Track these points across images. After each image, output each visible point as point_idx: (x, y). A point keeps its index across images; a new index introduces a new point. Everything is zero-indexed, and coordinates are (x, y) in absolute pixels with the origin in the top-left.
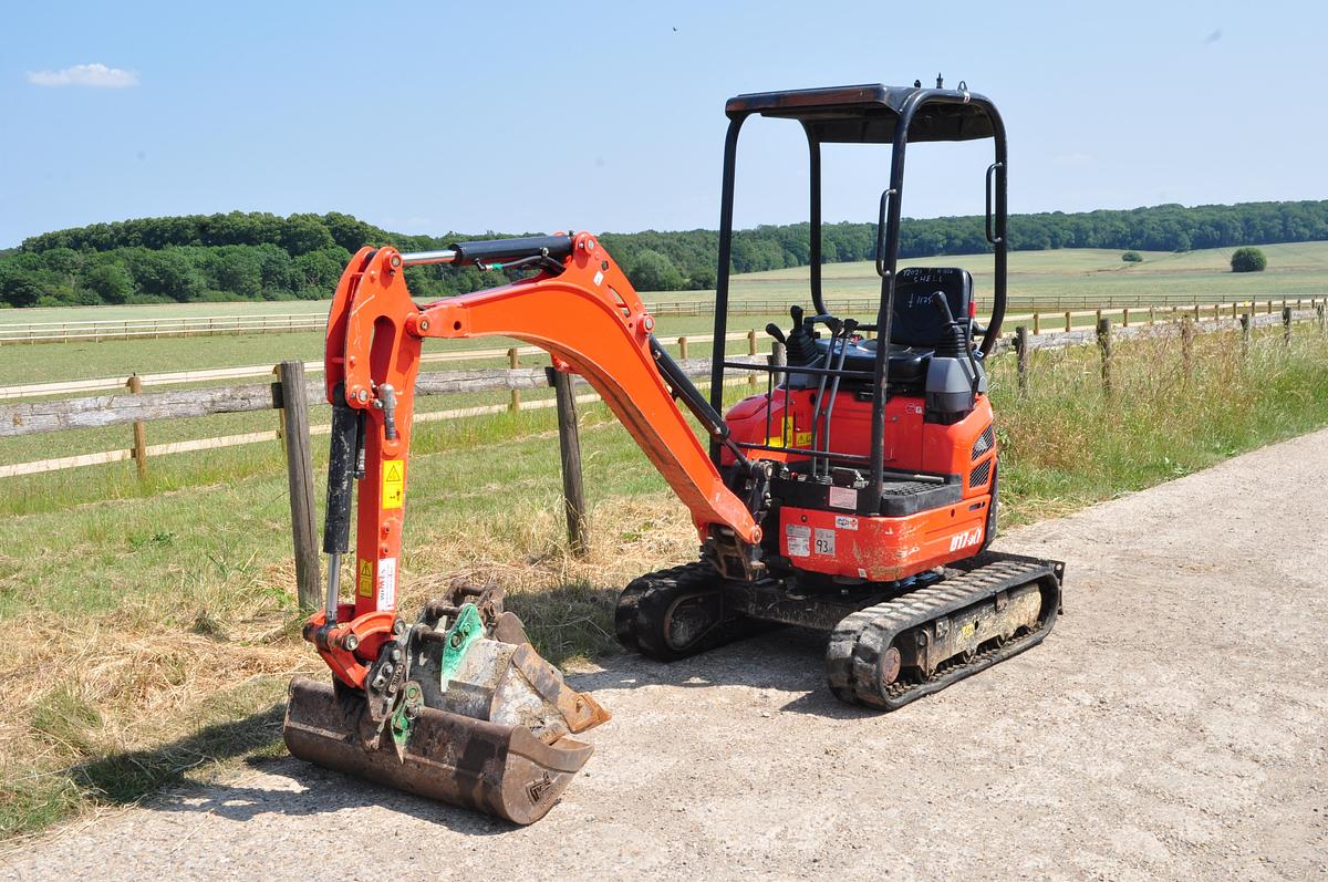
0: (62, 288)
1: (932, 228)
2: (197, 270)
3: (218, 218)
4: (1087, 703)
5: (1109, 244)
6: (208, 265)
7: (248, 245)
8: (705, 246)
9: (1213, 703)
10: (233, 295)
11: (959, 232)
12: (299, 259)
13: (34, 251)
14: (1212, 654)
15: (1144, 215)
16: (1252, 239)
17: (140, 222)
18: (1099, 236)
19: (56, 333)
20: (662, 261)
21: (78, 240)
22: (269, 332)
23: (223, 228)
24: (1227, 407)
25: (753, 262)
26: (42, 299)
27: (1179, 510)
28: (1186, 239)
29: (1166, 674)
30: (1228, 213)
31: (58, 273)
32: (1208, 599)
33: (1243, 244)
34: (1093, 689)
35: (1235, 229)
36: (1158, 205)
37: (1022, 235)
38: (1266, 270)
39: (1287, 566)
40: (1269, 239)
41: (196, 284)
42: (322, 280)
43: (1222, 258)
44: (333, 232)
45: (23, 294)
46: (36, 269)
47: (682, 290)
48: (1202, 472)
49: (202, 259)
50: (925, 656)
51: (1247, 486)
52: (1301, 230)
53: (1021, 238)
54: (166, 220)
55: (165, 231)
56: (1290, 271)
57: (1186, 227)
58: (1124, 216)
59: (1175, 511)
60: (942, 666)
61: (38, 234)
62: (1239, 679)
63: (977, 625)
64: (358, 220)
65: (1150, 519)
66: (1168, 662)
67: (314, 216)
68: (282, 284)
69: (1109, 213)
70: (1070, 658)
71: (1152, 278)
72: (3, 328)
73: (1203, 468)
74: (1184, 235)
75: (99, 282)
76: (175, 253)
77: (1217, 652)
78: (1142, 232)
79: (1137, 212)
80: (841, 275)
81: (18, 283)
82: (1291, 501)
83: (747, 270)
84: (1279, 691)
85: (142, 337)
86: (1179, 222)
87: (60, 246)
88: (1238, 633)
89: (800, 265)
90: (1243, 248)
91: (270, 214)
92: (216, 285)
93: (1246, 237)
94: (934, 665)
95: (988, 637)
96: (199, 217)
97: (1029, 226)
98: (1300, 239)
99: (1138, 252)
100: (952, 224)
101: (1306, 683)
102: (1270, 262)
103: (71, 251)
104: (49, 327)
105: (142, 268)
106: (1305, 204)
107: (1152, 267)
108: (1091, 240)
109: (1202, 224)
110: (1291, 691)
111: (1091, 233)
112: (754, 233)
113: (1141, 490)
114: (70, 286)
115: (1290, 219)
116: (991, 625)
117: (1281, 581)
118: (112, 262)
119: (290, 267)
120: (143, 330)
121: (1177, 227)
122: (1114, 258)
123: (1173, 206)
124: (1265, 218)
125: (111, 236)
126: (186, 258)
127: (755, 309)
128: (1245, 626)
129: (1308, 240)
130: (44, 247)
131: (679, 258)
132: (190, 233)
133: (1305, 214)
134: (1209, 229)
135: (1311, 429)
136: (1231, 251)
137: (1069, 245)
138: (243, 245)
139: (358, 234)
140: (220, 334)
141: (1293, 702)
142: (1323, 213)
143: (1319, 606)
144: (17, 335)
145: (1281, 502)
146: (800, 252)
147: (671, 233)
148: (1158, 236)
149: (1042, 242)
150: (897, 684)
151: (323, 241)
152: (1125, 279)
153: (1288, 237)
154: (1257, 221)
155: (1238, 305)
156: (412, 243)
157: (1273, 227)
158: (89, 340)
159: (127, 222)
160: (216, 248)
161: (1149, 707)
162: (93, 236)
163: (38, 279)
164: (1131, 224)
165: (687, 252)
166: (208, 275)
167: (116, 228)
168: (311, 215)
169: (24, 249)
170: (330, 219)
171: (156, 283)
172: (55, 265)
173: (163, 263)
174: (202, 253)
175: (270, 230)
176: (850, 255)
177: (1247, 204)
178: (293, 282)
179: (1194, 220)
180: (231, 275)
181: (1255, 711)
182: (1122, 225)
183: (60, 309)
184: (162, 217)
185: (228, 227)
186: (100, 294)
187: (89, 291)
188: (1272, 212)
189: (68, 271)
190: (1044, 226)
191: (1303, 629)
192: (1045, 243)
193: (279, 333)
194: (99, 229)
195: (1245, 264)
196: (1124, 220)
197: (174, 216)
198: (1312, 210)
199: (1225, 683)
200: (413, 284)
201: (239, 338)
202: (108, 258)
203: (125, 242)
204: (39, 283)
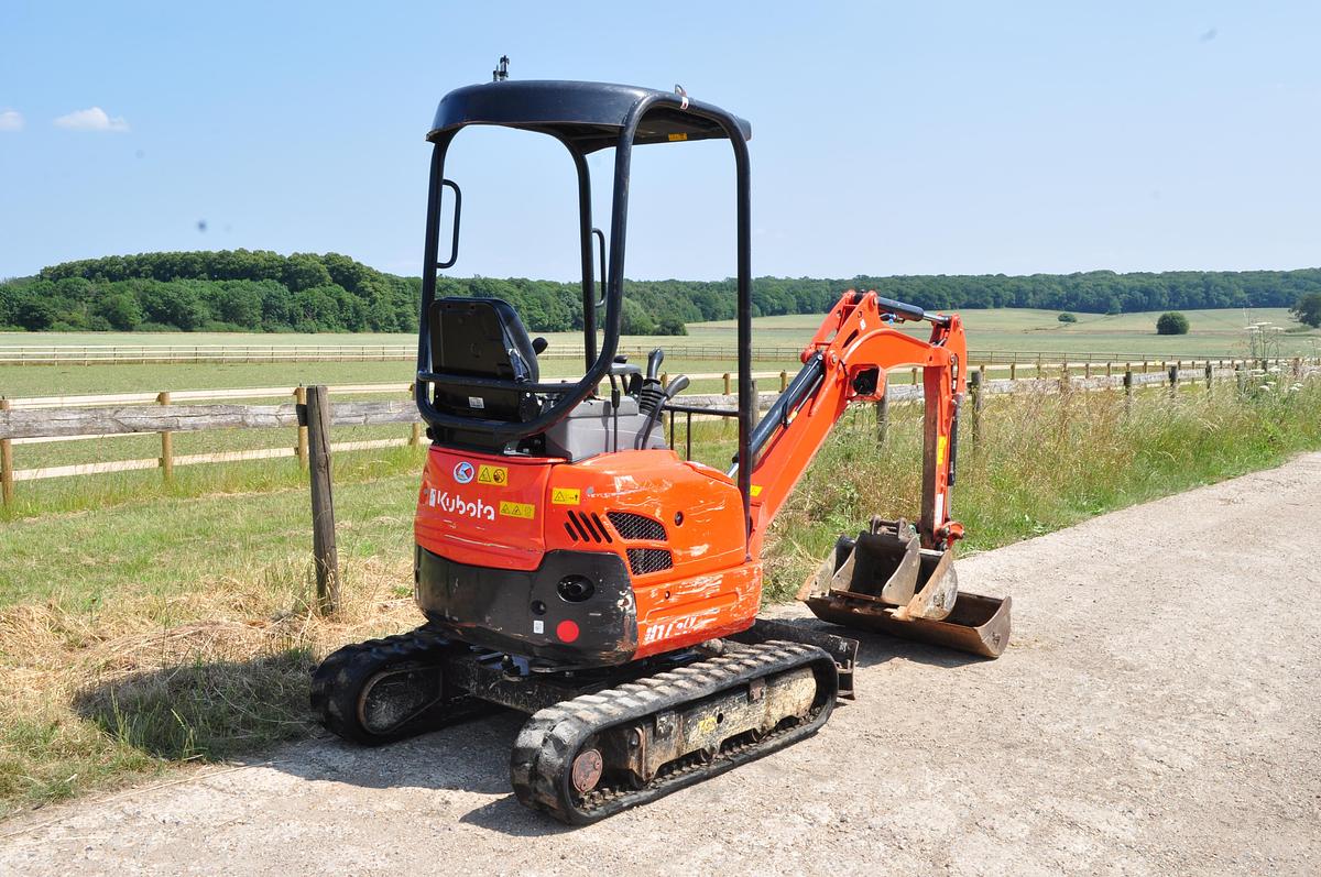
0: (74, 314)
1: (885, 284)
2: (202, 302)
3: (224, 255)
4: (824, 821)
5: (1047, 305)
6: (213, 297)
7: (252, 280)
8: (676, 295)
9: (974, 824)
10: (235, 326)
11: (909, 290)
12: (298, 295)
13: (51, 280)
14: (997, 754)
15: (1079, 280)
16: (1177, 305)
17: (151, 255)
18: (1037, 297)
19: (48, 356)
20: (635, 308)
21: (92, 270)
22: (252, 361)
23: (228, 264)
24: (1102, 463)
25: (720, 312)
26: (55, 324)
27: (1023, 573)
28: (1116, 302)
29: (932, 781)
30: (1155, 280)
31: (72, 301)
32: (1015, 683)
33: (1168, 309)
34: (836, 802)
35: (1162, 295)
36: (1092, 271)
37: (968, 294)
38: (1188, 333)
39: (1115, 644)
40: (1192, 305)
41: (200, 316)
42: (319, 315)
43: (1148, 321)
44: (331, 271)
45: (37, 319)
46: (51, 295)
47: (653, 335)
48: (1061, 531)
49: (207, 292)
50: (640, 757)
51: (1104, 548)
52: (1223, 298)
53: (966, 297)
54: (176, 254)
55: (174, 265)
56: (1211, 335)
57: (1117, 292)
58: (1061, 280)
59: (1018, 575)
60: (666, 769)
61: (55, 264)
62: (1017, 790)
63: (720, 719)
64: (354, 261)
65: (989, 583)
66: (942, 766)
67: (314, 256)
68: (281, 318)
69: (1047, 277)
70: (829, 757)
71: (1084, 338)
72: (5, 350)
73: (1064, 527)
74: (1115, 299)
75: (110, 310)
76: (182, 287)
77: (1004, 752)
78: (1077, 295)
79: (1073, 276)
80: (800, 326)
81: (32, 309)
82: (1143, 566)
83: (714, 319)
84: (1059, 808)
85: (130, 362)
86: (1111, 287)
87: (75, 276)
88: (1035, 728)
89: (763, 315)
90: (1168, 313)
91: (273, 252)
92: (219, 317)
93: (1172, 303)
94: (654, 768)
95: (737, 732)
96: (207, 253)
97: (975, 286)
98: (1221, 306)
99: (1073, 313)
100: (904, 282)
101: (1094, 797)
102: (1192, 326)
103: (85, 281)
104: (39, 350)
105: (150, 298)
106: (1227, 275)
107: (1085, 327)
108: (1030, 301)
109: (1132, 289)
110: (1074, 809)
111: (1031, 295)
112: (721, 285)
113: (992, 549)
114: (82, 312)
115: (1212, 288)
116: (740, 718)
117: (1104, 662)
118: (123, 292)
119: (288, 301)
120: (132, 355)
121: (1109, 292)
122: (1050, 318)
123: (1106, 272)
124: (1189, 286)
125: (124, 268)
126: (192, 291)
127: (710, 354)
128: (1047, 719)
129: (1228, 307)
130: (60, 278)
131: (652, 306)
132: (197, 267)
133: (1226, 284)
134: (1138, 294)
135: (1187, 487)
136: (1158, 315)
137: (1010, 305)
138: (248, 280)
139: (353, 274)
140: (204, 361)
141: (1073, 824)
142: (1242, 283)
143: (1139, 694)
144: (10, 356)
145: (1132, 567)
146: (763, 303)
147: (645, 282)
148: (1092, 300)
149: (986, 301)
150: (596, 793)
151: (321, 279)
152: (1060, 338)
153: (1209, 304)
154: (1182, 289)
155: (1149, 364)
156: (404, 284)
157: (1197, 294)
158: (78, 364)
159: (139, 255)
160: (221, 282)
161: (895, 830)
162: (107, 267)
163: (52, 305)
164: (1067, 288)
165: (659, 299)
166: (213, 307)
167: (128, 261)
168: (311, 255)
169: (41, 277)
170: (329, 260)
171: (163, 312)
172: (69, 293)
173: (170, 294)
174: (207, 287)
175: (272, 267)
176: (810, 308)
177: (1174, 272)
178: (292, 316)
179: (1125, 287)
180: (234, 308)
181: (1023, 836)
182: (1059, 288)
183: (69, 334)
184: (172, 252)
185: (234, 263)
186: (110, 321)
187: (100, 318)
188: (1196, 281)
189: (81, 299)
190: (988, 287)
191: (1112, 724)
192: (989, 303)
193: (261, 362)
194: (113, 261)
195: (1169, 327)
196: (1060, 283)
197: (184, 251)
198: (1232, 280)
199: (999, 797)
200: (404, 322)
201: (221, 366)
202: (120, 288)
203: (137, 274)
204: (53, 309)
